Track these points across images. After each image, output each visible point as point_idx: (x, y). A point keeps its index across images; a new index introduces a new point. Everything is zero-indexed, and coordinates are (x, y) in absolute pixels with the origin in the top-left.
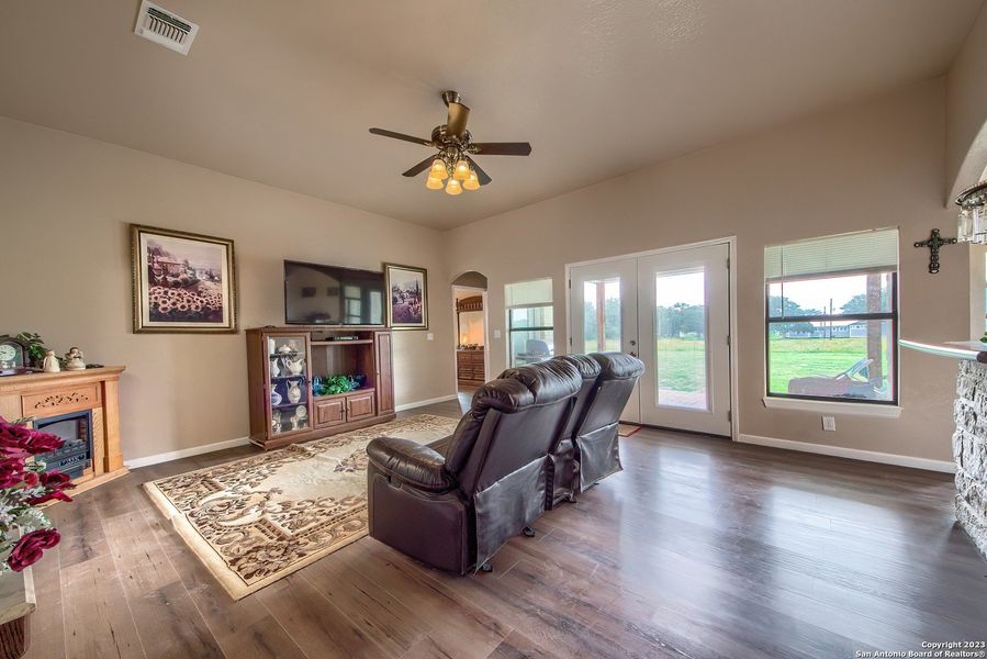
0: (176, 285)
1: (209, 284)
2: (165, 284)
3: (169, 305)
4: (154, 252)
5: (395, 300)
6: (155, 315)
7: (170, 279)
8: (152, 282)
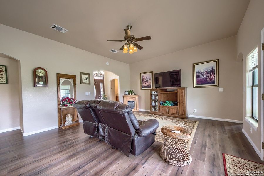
0: (145, 82)
1: (149, 81)
2: (144, 82)
3: (144, 85)
4: (143, 77)
5: (198, 77)
6: (143, 87)
7: (145, 81)
8: (143, 82)
